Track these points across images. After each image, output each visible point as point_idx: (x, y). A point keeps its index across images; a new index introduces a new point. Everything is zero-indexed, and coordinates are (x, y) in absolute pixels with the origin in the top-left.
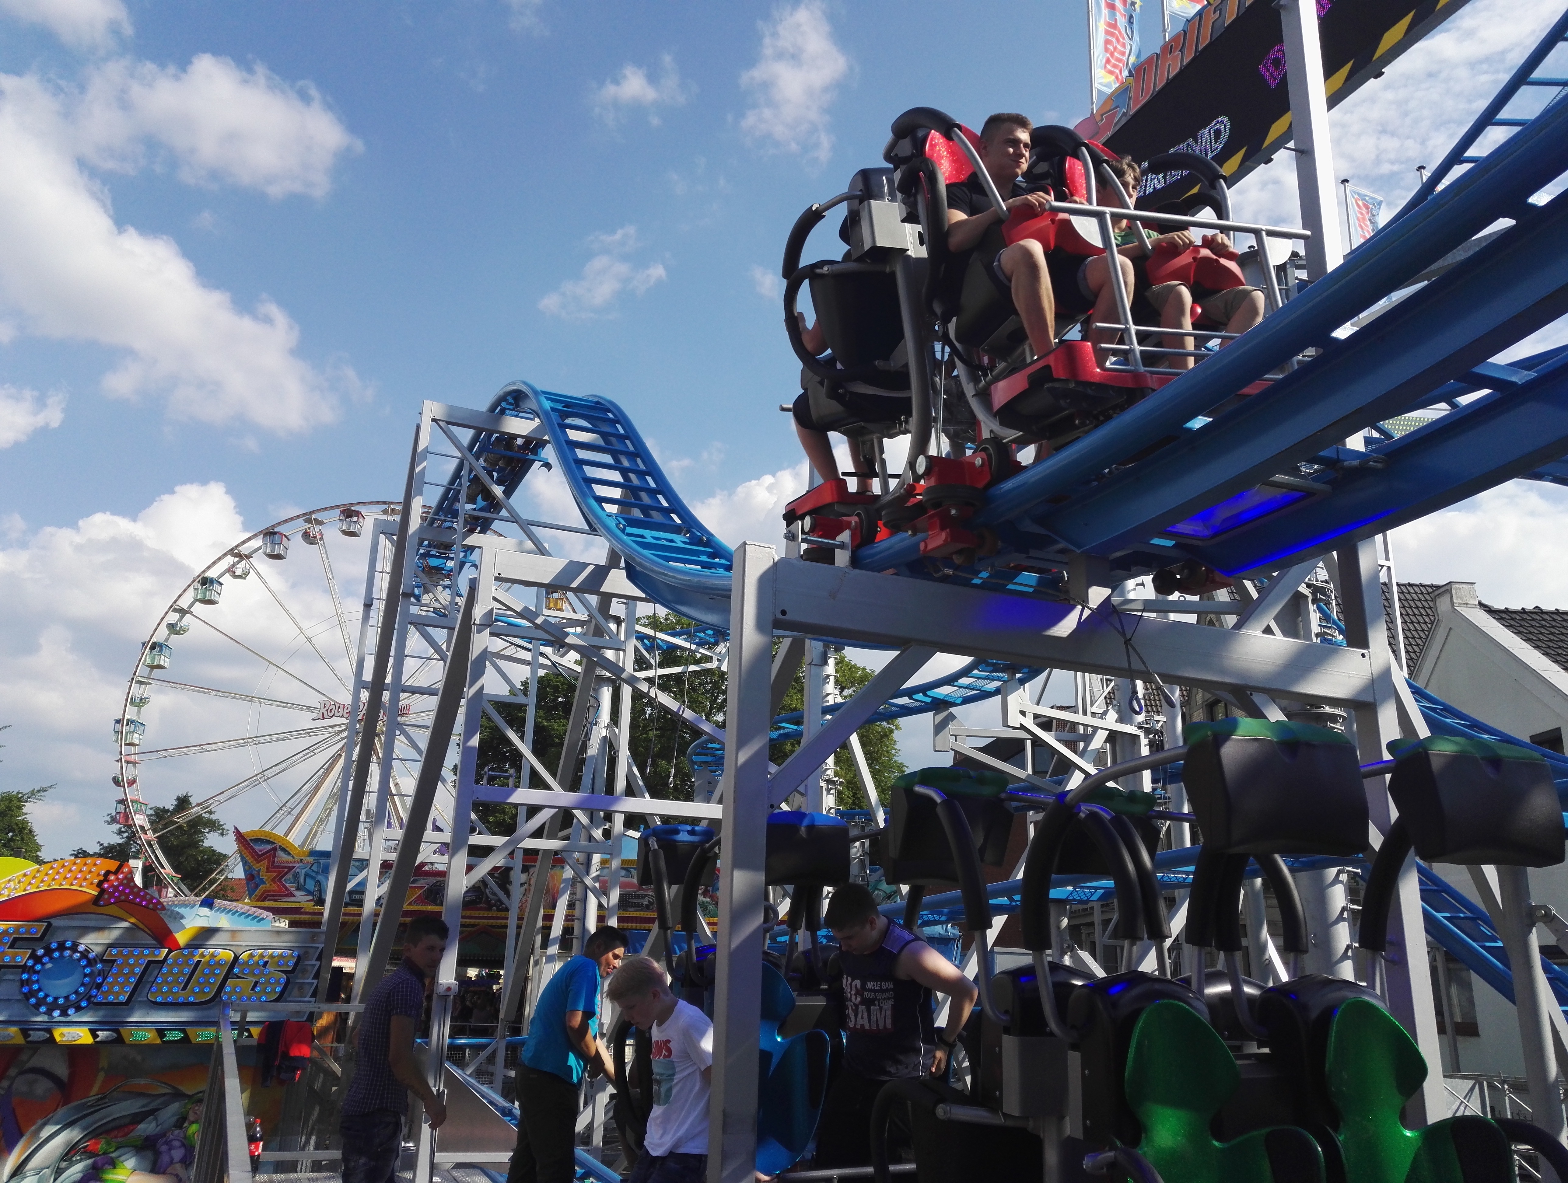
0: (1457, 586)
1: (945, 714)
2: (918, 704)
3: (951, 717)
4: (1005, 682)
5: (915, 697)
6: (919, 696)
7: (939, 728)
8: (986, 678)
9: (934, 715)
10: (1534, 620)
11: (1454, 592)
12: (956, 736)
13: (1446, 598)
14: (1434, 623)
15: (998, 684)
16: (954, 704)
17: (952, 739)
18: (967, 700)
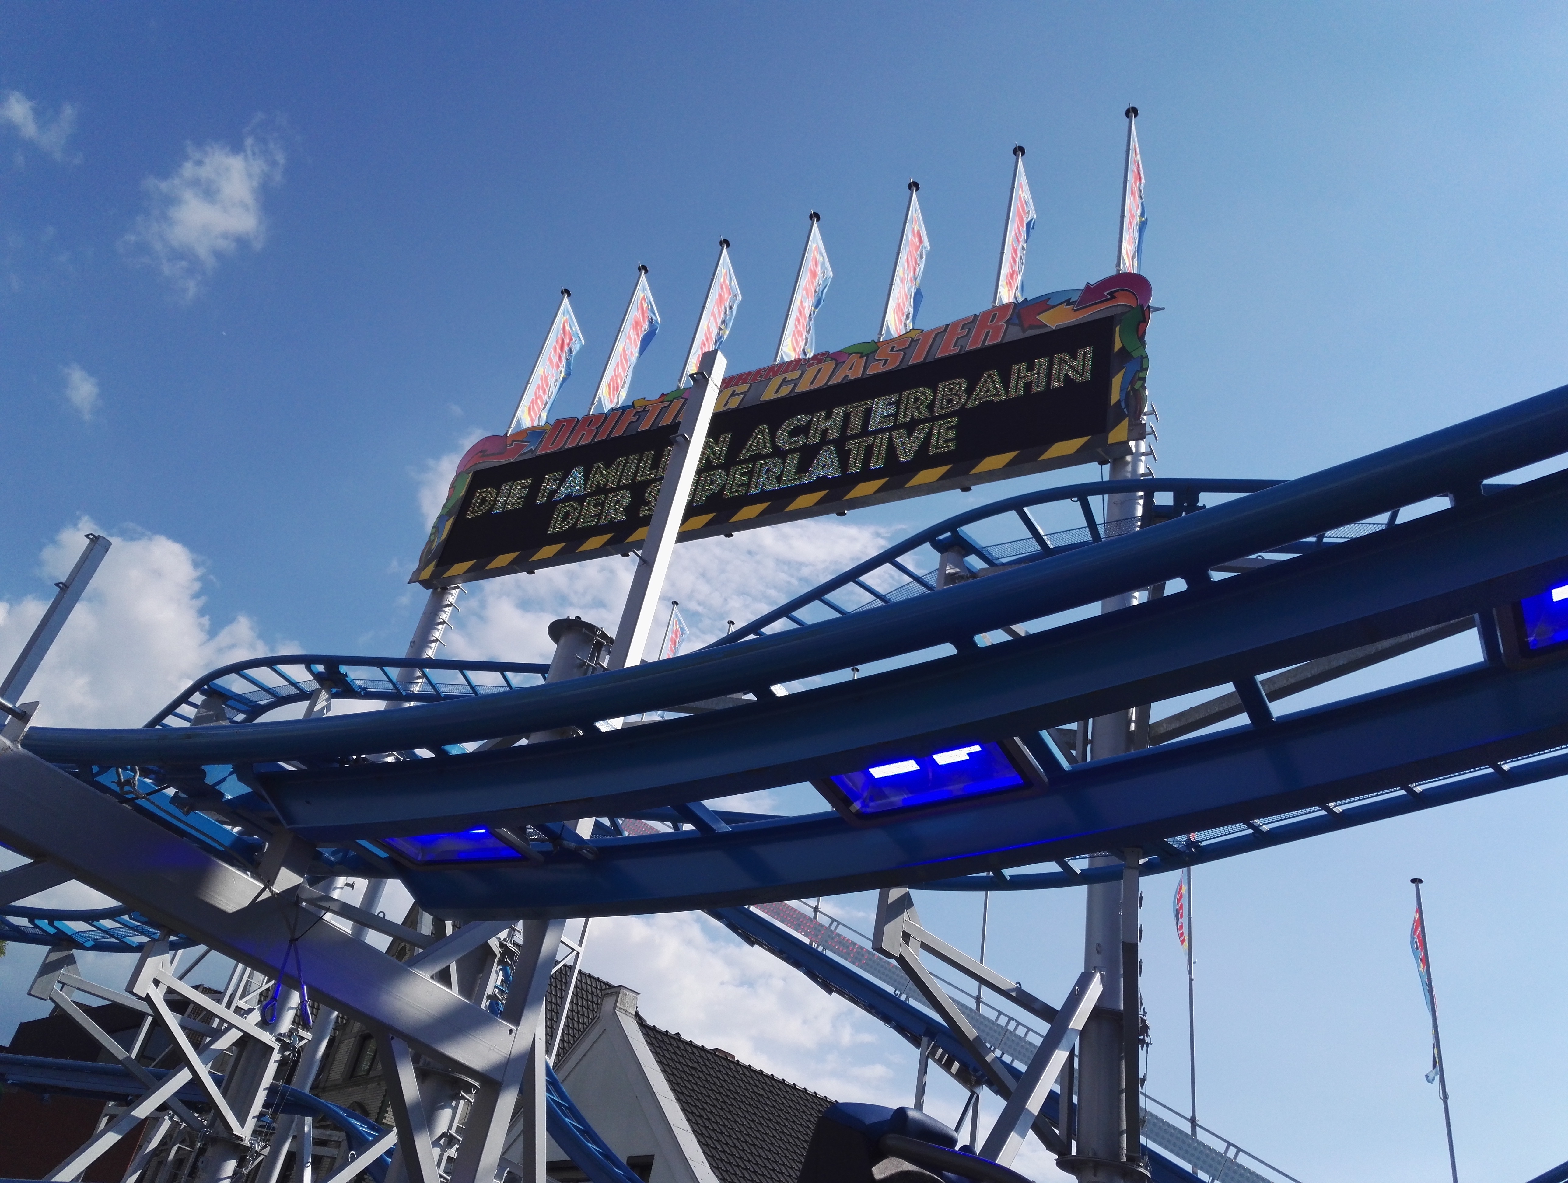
0: (625, 991)
1: (65, 953)
2: (37, 931)
3: (71, 960)
4: (154, 940)
5: (37, 922)
6: (44, 923)
7: (48, 968)
8: (135, 929)
9: (50, 951)
10: (671, 1044)
11: (621, 995)
12: (64, 984)
13: (613, 998)
14: (595, 1019)
15: (144, 939)
16: (81, 947)
17: (57, 987)
18: (99, 947)
